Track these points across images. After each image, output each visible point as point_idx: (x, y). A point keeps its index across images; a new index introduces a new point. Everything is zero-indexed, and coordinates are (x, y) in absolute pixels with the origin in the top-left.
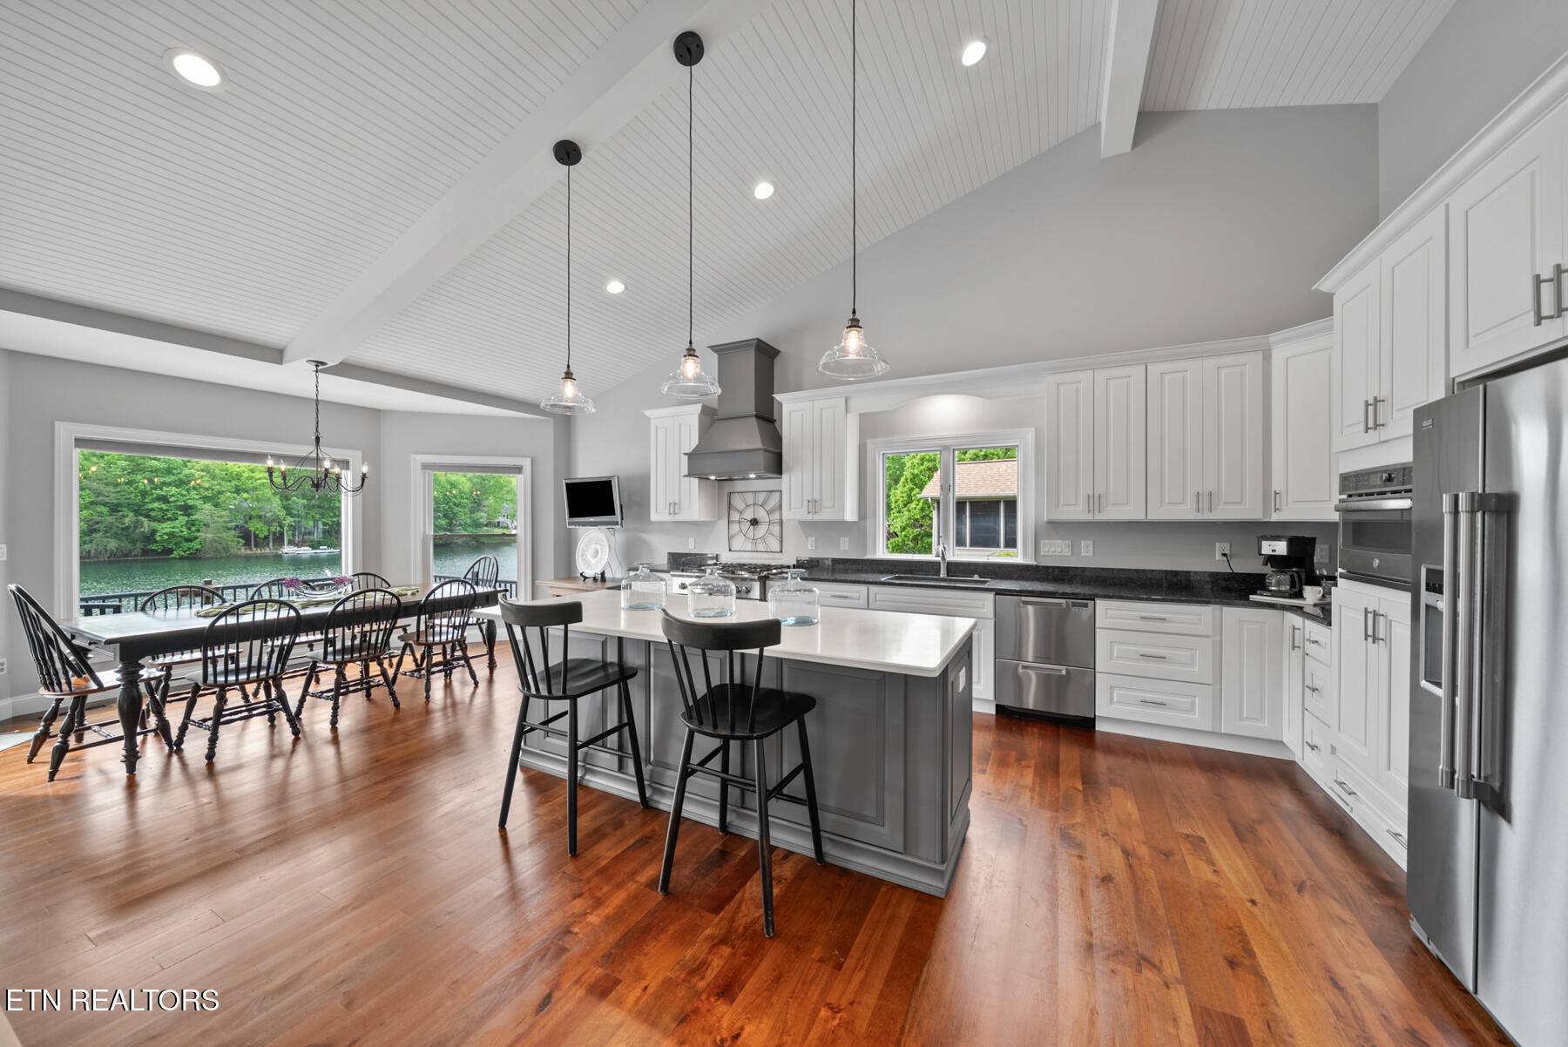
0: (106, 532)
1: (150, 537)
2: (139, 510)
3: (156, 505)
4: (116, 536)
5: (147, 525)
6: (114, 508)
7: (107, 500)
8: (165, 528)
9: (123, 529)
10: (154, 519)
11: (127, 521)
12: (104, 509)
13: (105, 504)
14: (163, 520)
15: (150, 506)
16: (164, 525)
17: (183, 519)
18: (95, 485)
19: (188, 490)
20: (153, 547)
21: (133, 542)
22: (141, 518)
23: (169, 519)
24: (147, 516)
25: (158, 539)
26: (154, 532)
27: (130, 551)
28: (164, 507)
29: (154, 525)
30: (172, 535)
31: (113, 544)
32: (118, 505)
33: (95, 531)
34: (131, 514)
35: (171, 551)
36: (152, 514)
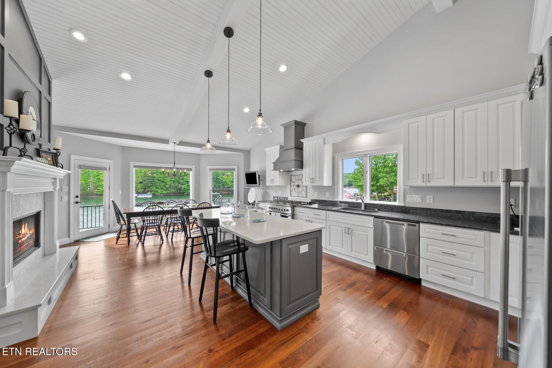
0: (172, 187)
1: (180, 189)
2: (179, 183)
3: (181, 181)
4: (174, 189)
5: (180, 186)
6: (174, 182)
7: (173, 180)
8: (183, 187)
9: (176, 187)
10: (181, 184)
11: (176, 185)
12: (172, 182)
13: (172, 181)
14: (182, 185)
15: (180, 181)
16: (183, 186)
17: (187, 184)
19: (188, 177)
20: (181, 192)
21: (177, 190)
22: (179, 184)
23: (184, 184)
24: (180, 184)
25: (182, 189)
26: (181, 188)
27: (177, 193)
28: (183, 181)
29: (181, 186)
30: (184, 188)
31: (174, 191)
32: (175, 181)
34: (177, 183)
35: (184, 193)
36: (181, 183)
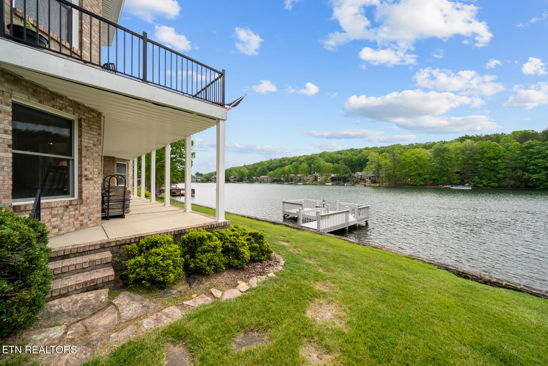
18: (507, 161)
33: (506, 178)
